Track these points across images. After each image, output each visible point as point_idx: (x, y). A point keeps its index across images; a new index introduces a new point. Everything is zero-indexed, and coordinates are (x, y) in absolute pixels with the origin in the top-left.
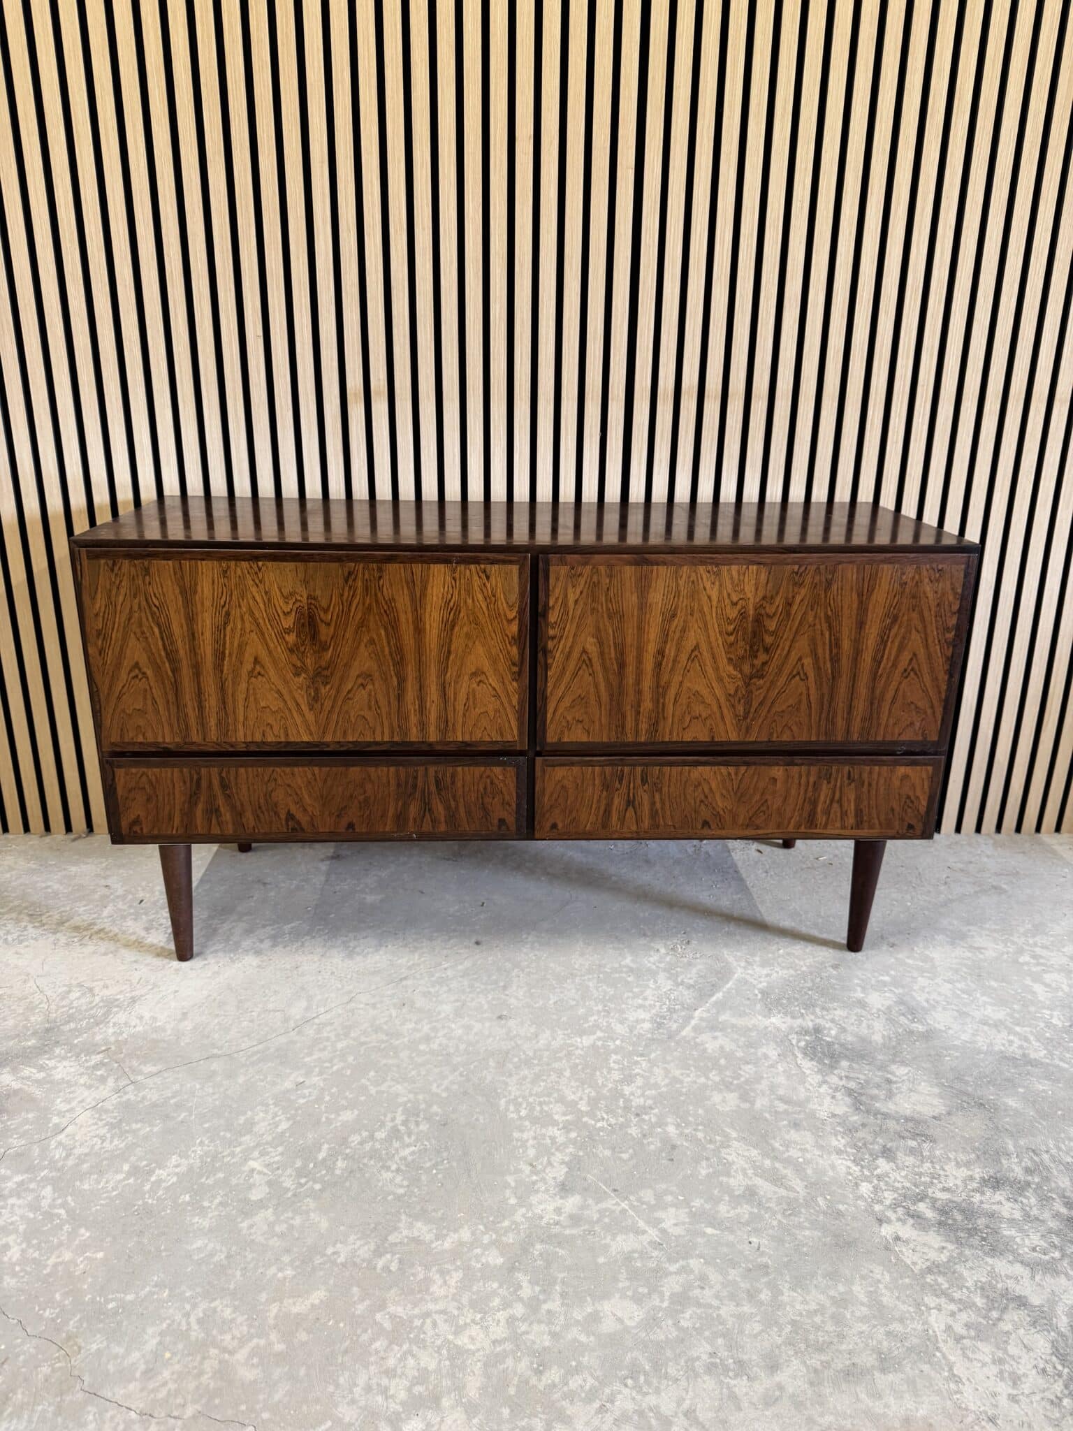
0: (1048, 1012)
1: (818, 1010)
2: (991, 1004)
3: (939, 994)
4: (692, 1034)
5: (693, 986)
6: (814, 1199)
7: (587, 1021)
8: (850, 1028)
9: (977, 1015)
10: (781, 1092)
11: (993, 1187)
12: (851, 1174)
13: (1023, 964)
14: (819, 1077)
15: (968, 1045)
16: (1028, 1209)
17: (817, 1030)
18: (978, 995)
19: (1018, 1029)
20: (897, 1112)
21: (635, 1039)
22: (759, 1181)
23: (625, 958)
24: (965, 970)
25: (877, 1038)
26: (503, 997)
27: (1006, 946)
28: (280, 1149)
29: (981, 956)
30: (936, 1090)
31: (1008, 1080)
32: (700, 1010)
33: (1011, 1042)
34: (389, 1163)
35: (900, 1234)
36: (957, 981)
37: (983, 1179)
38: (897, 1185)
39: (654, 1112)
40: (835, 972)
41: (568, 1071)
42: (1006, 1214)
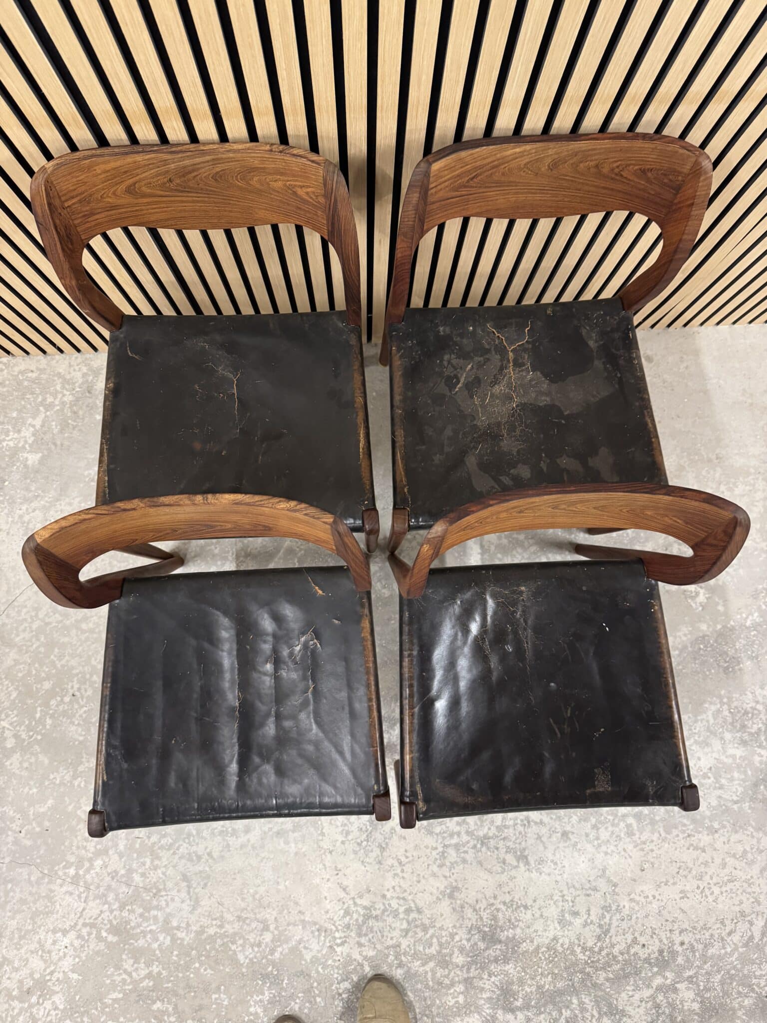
28: (15, 712)
34: (73, 720)
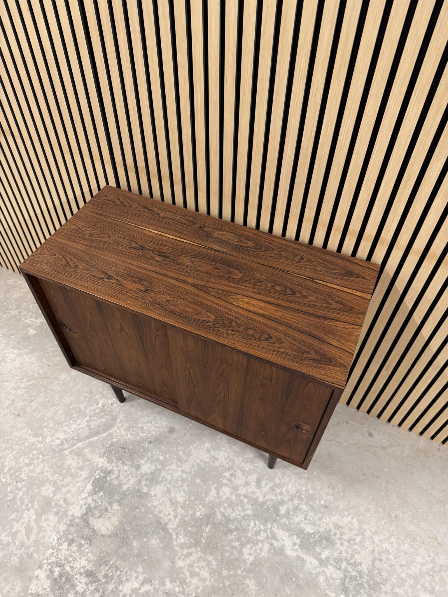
0: (201, 507)
1: (121, 462)
2: (185, 492)
3: (172, 475)
4: (68, 453)
5: (91, 429)
6: (30, 547)
7: (42, 430)
8: (122, 477)
9: (173, 495)
10: (68, 496)
11: (87, 575)
12: (51, 543)
13: (222, 476)
14: (87, 495)
15: (152, 508)
16: (87, 590)
17: (110, 472)
18: (186, 484)
19: (180, 510)
20: (93, 526)
21: (48, 446)
22: (23, 530)
23: (83, 403)
24: (196, 468)
25: (125, 487)
26: (28, 405)
27: (228, 463)
29: (211, 463)
30: (117, 523)
31: (146, 533)
32: (83, 442)
33: (169, 514)
35: (39, 576)
36: (186, 473)
37: (88, 570)
38: (60, 556)
39: (23, 483)
40: (147, 446)
41: (16, 451)
42: (78, 588)
